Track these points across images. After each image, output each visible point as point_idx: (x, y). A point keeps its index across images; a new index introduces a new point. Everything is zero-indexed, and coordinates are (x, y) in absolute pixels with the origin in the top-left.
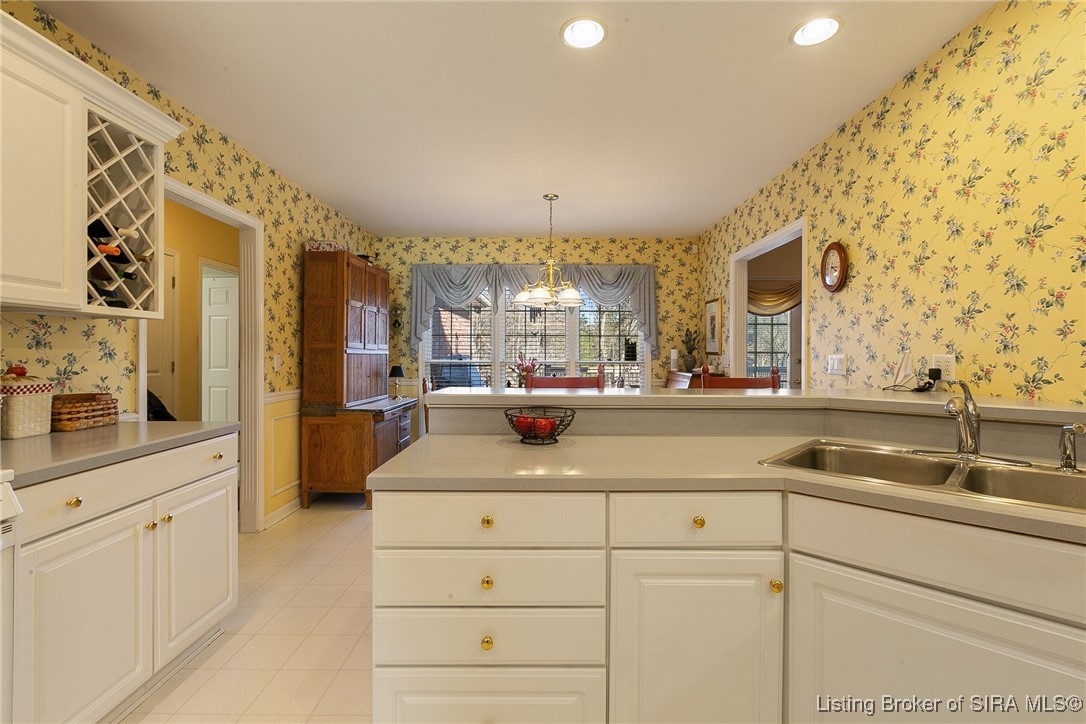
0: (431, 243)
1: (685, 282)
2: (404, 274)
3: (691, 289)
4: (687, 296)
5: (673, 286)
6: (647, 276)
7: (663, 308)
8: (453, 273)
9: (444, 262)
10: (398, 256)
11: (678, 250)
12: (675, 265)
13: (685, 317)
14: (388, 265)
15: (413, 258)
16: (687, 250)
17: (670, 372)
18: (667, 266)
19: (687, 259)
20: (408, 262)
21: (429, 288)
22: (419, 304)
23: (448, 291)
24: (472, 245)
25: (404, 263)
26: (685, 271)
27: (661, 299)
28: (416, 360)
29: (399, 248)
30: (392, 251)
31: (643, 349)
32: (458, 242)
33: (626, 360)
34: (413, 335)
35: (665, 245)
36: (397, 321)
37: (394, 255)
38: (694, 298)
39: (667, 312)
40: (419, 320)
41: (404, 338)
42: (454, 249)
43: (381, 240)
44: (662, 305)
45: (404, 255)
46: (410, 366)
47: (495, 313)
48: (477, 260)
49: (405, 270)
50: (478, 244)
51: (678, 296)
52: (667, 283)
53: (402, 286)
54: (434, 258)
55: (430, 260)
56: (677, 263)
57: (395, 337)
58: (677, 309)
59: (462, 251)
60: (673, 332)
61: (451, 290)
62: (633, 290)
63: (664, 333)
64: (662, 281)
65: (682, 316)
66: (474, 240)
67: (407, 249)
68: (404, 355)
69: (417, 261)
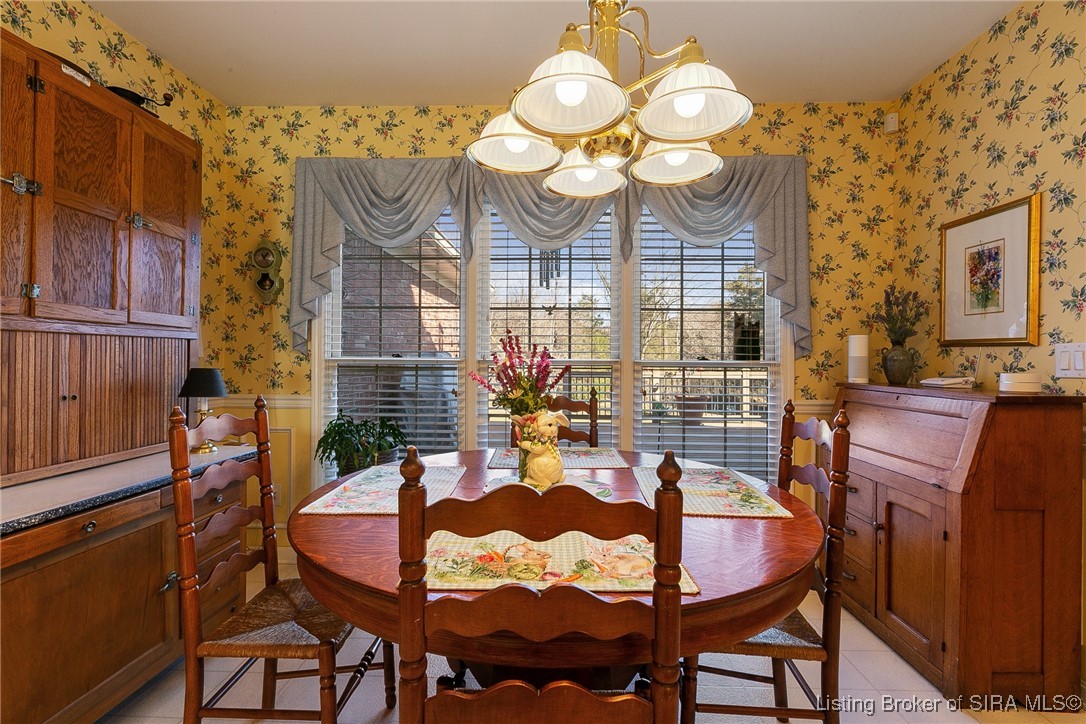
0: (339, 118)
1: (866, 194)
2: (286, 181)
3: (879, 209)
4: (871, 225)
5: (840, 203)
6: (790, 177)
7: (821, 248)
8: (380, 175)
9: (364, 155)
10: (272, 144)
11: (853, 127)
12: (845, 160)
13: (866, 270)
14: (251, 162)
15: (300, 147)
16: (873, 127)
17: (845, 387)
18: (829, 161)
19: (872, 145)
20: (292, 157)
21: (329, 207)
22: (309, 241)
23: (369, 213)
24: (422, 122)
25: (284, 159)
26: (867, 172)
27: (816, 230)
28: (307, 357)
29: (274, 129)
30: (260, 134)
31: (777, 334)
32: (392, 114)
33: (738, 358)
34: (296, 306)
35: (824, 117)
36: (265, 277)
37: (264, 143)
38: (888, 228)
39: (828, 258)
40: (308, 273)
41: (283, 311)
42: (385, 129)
43: (237, 113)
44: (817, 243)
45: (283, 141)
46: (296, 369)
47: (468, 262)
48: (431, 151)
49: (285, 173)
50: (434, 118)
51: (852, 224)
52: (830, 197)
53: (280, 205)
54: (343, 148)
55: (337, 151)
56: (851, 155)
57: (266, 310)
58: (850, 252)
59: (401, 133)
60: (839, 300)
61: (374, 211)
62: (761, 208)
63: (822, 303)
64: (820, 194)
65: (860, 266)
66: (425, 111)
67: (291, 130)
68: (283, 346)
69: (310, 152)
